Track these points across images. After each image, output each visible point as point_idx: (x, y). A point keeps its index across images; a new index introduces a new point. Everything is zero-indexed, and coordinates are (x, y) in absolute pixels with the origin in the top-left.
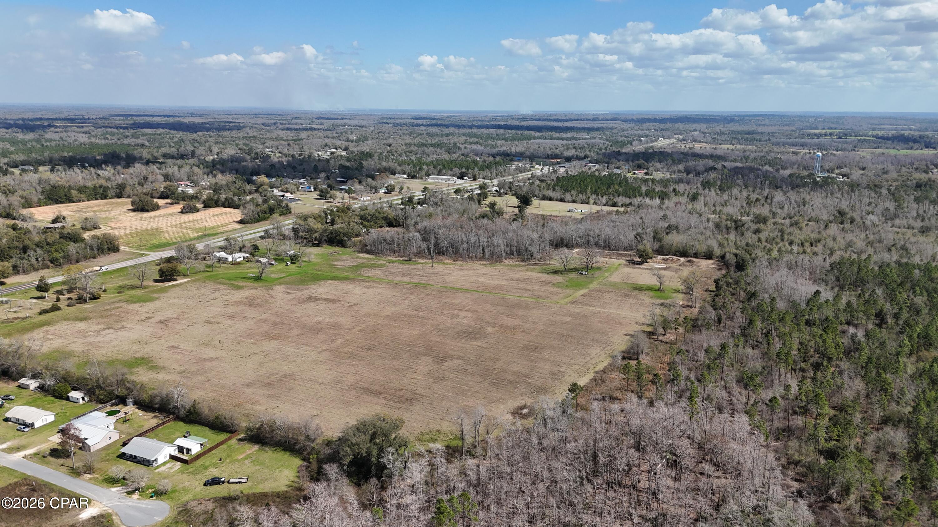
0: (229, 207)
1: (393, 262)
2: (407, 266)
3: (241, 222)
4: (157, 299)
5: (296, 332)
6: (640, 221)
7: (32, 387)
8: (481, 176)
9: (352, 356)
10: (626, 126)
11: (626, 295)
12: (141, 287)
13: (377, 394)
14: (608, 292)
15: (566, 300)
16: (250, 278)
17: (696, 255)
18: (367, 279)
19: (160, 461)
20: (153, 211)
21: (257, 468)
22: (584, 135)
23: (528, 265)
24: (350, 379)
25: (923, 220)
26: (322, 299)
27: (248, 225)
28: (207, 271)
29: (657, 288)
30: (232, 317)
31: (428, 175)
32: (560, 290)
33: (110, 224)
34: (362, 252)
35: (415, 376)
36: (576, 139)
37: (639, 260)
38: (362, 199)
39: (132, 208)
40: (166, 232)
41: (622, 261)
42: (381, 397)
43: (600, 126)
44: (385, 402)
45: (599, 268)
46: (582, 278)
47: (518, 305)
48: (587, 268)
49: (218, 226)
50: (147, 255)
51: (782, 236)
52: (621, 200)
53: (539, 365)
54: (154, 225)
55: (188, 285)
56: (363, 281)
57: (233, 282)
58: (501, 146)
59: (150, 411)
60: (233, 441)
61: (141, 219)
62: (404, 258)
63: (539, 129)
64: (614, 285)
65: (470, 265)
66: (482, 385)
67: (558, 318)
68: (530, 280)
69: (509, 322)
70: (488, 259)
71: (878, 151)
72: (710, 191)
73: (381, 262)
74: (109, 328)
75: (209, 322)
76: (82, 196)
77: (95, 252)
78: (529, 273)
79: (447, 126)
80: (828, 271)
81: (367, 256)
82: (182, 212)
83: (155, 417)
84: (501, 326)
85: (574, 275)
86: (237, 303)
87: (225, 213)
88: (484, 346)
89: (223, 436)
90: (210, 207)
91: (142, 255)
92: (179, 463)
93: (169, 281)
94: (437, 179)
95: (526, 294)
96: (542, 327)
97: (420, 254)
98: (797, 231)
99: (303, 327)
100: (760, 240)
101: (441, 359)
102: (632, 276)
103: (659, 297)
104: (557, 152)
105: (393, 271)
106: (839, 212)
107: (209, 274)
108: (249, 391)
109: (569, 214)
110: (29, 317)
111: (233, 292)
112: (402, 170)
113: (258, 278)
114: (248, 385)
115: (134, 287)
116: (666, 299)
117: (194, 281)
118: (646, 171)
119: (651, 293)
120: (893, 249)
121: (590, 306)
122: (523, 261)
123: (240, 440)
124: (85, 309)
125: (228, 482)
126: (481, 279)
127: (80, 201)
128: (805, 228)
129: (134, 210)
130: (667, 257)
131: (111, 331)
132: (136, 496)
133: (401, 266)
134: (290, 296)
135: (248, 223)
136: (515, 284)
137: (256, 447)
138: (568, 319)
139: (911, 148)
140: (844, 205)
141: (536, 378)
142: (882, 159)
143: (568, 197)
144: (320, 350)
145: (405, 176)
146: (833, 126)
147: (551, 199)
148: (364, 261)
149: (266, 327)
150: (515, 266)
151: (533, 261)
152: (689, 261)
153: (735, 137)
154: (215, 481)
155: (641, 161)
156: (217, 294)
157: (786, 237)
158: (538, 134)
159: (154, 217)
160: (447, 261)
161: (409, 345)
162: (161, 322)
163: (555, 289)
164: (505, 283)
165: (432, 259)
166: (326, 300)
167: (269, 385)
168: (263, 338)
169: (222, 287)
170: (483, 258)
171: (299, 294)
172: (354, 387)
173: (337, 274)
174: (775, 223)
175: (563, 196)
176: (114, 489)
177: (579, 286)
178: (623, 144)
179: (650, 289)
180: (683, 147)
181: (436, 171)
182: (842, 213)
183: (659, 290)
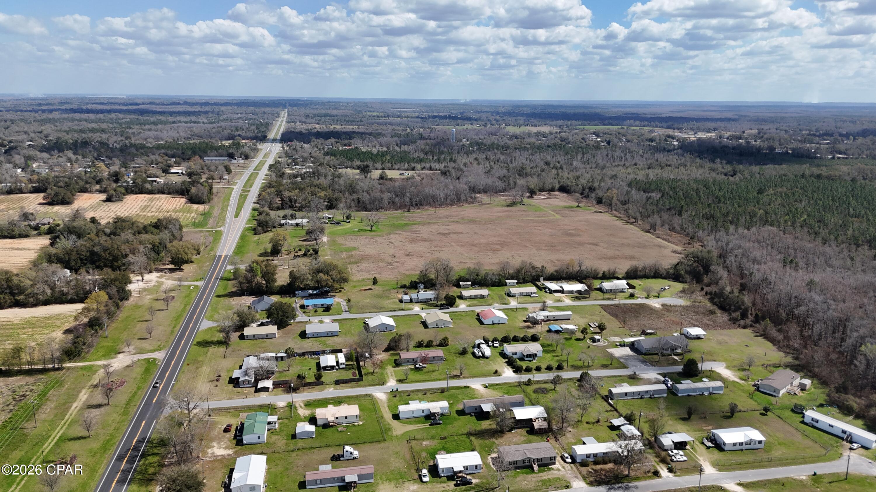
3: (198, 202)
4: (355, 248)
7: (470, 286)
14: (561, 210)
15: (558, 216)
16: (363, 231)
17: (549, 190)
20: (73, 203)
27: (208, 205)
32: (540, 213)
37: (528, 195)
39: (44, 202)
50: (216, 231)
64: (554, 208)
67: (580, 223)
73: (394, 214)
78: (499, 208)
82: (109, 200)
95: (532, 216)
97: (409, 206)
103: (586, 210)
109: (403, 177)
113: (369, 230)
116: (591, 210)
119: (579, 209)
121: (574, 217)
125: (666, 289)
126: (486, 214)
148: (382, 215)
150: (477, 206)
152: (550, 193)
162: (407, 256)
163: (537, 213)
179: (572, 207)
183: (578, 206)
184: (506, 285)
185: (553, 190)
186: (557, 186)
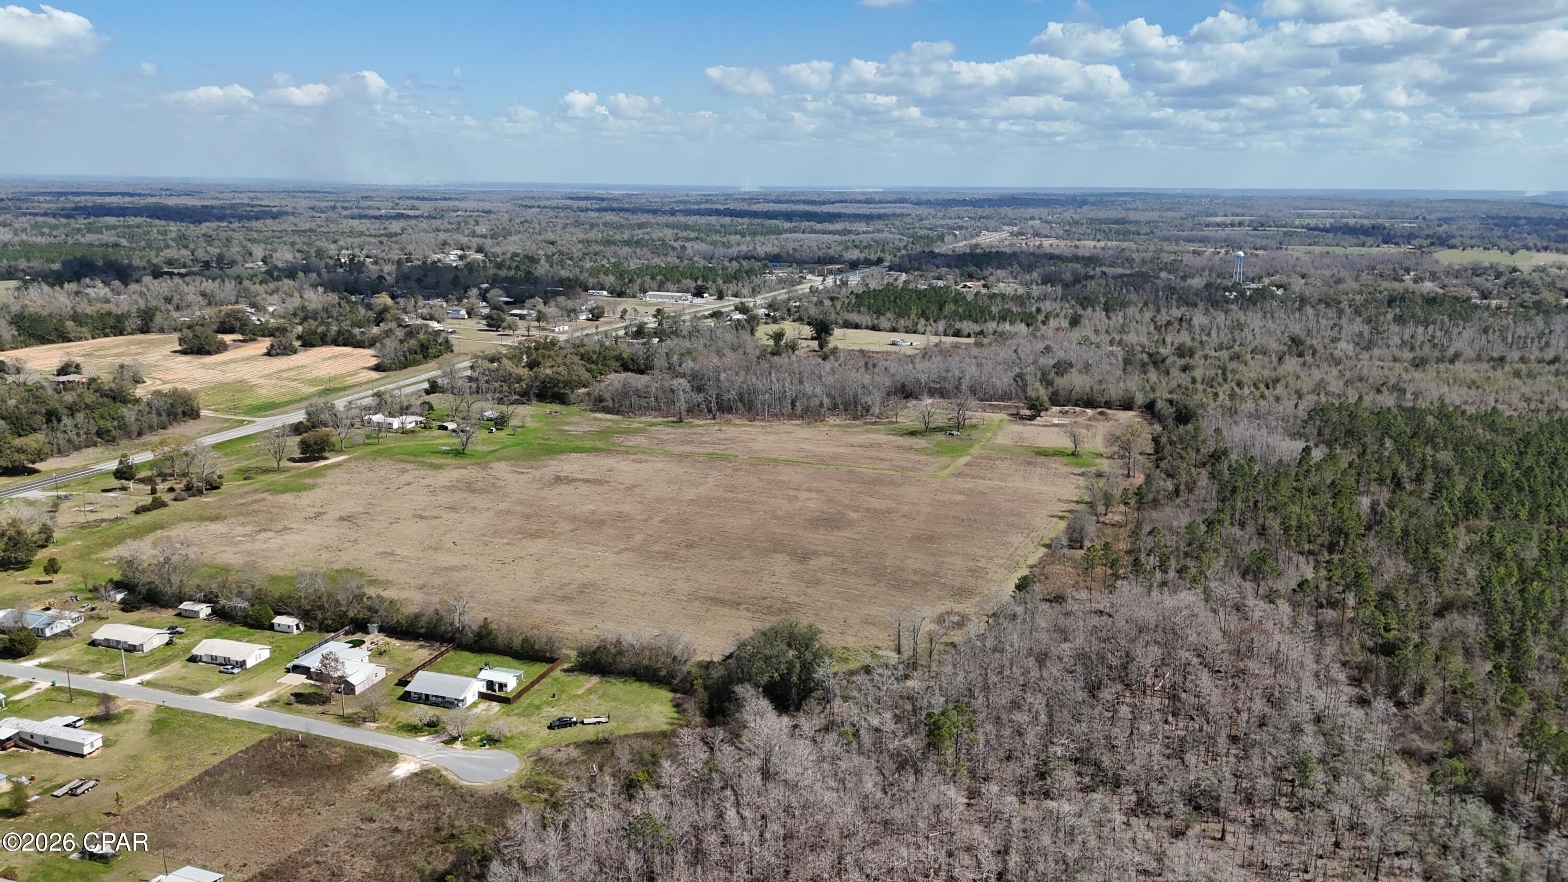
0: (345, 345)
1: (654, 425)
2: (680, 430)
3: (377, 368)
4: (314, 486)
5: (565, 526)
6: (1014, 356)
7: (202, 615)
8: (730, 293)
9: (668, 556)
10: (923, 211)
11: (1029, 463)
12: (279, 470)
13: (736, 605)
14: (1002, 459)
15: (947, 471)
16: (447, 453)
17: (1108, 405)
18: (632, 450)
19: (469, 702)
20: (217, 353)
21: (612, 704)
22: (862, 226)
23: (866, 424)
24: (683, 588)
25: (1412, 349)
26: (579, 480)
27: (391, 373)
28: (369, 444)
29: (1070, 452)
30: (452, 508)
31: (644, 291)
32: (930, 458)
33: (154, 375)
34: (598, 411)
35: (774, 579)
36: (850, 232)
37: (1028, 412)
38: (557, 330)
39: (179, 348)
40: (261, 386)
41: (1003, 416)
42: (742, 608)
43: (882, 211)
44: (750, 615)
45: (974, 426)
46: (955, 442)
47: (878, 481)
48: (959, 427)
49: (343, 376)
50: (249, 422)
51: (1224, 373)
52: (967, 326)
53: (945, 560)
54: (229, 377)
55: (353, 465)
56: (627, 452)
57: (421, 459)
58: (739, 244)
59: (411, 640)
60: (557, 673)
61: (204, 366)
62: (670, 419)
63: (789, 216)
64: (1004, 449)
65: (776, 426)
66: (877, 588)
67: (946, 497)
68: (880, 445)
69: (875, 503)
70: (802, 417)
71: (1317, 249)
72: (1094, 310)
73: (636, 425)
74: (265, 530)
75: (421, 517)
76: (84, 330)
77: (164, 418)
78: (874, 436)
79: (634, 211)
80: (1305, 422)
81: (609, 416)
82: (268, 354)
83: (421, 647)
84: (868, 510)
85: (940, 437)
86: (448, 488)
87: (345, 355)
88: (856, 536)
89: (538, 669)
90: (313, 345)
91: (241, 423)
92: (494, 703)
93: (317, 459)
94: (661, 297)
95: (884, 465)
96: (929, 509)
97: (694, 410)
98: (1241, 368)
99: (573, 518)
100: (1194, 381)
101: (803, 557)
102: (1025, 435)
103: (1076, 465)
104: (831, 252)
105: (665, 437)
106: (1293, 340)
107: (374, 448)
108: (542, 607)
109: (894, 348)
110: (121, 518)
111: (430, 473)
112: (599, 283)
113: (459, 453)
114: (536, 600)
115: (267, 471)
116: (1089, 466)
117: (357, 459)
118: (983, 282)
119: (1065, 460)
120: (1384, 389)
121: (984, 479)
122: (855, 418)
123: (566, 671)
124: (207, 503)
125: (582, 723)
126: (805, 446)
127: (80, 339)
128: (1251, 363)
129: (184, 352)
130: (1066, 408)
131: (270, 534)
132: (458, 745)
133: (670, 430)
134: (525, 477)
135: (390, 369)
136: (859, 451)
137: (595, 680)
138: (961, 498)
139: (1363, 245)
140: (1297, 328)
141: (949, 576)
142: (1328, 260)
143: (884, 322)
144: (616, 549)
145: (605, 293)
146: (1239, 211)
147: (857, 327)
148: (609, 424)
149: (515, 522)
150: (847, 426)
151: (869, 419)
152: (1101, 413)
153: (1098, 228)
154: (563, 723)
155: (972, 269)
156: (406, 477)
157: (1229, 376)
158: (787, 225)
159: (224, 363)
160: (738, 422)
161: (745, 540)
162: (342, 519)
163: (922, 458)
164: (842, 450)
165: (714, 418)
166: (586, 481)
167: (565, 598)
168: (520, 536)
169: (408, 466)
170: (792, 416)
171: (537, 473)
172: (694, 596)
173: (579, 443)
174: (1206, 357)
175: (876, 322)
176: (422, 739)
177: (955, 452)
178: (930, 240)
179: (1059, 453)
180: (1022, 244)
181: (655, 285)
182: (1296, 341)
183: (1073, 454)
184: (271, 627)
185: (1127, 405)
186: (1140, 399)
